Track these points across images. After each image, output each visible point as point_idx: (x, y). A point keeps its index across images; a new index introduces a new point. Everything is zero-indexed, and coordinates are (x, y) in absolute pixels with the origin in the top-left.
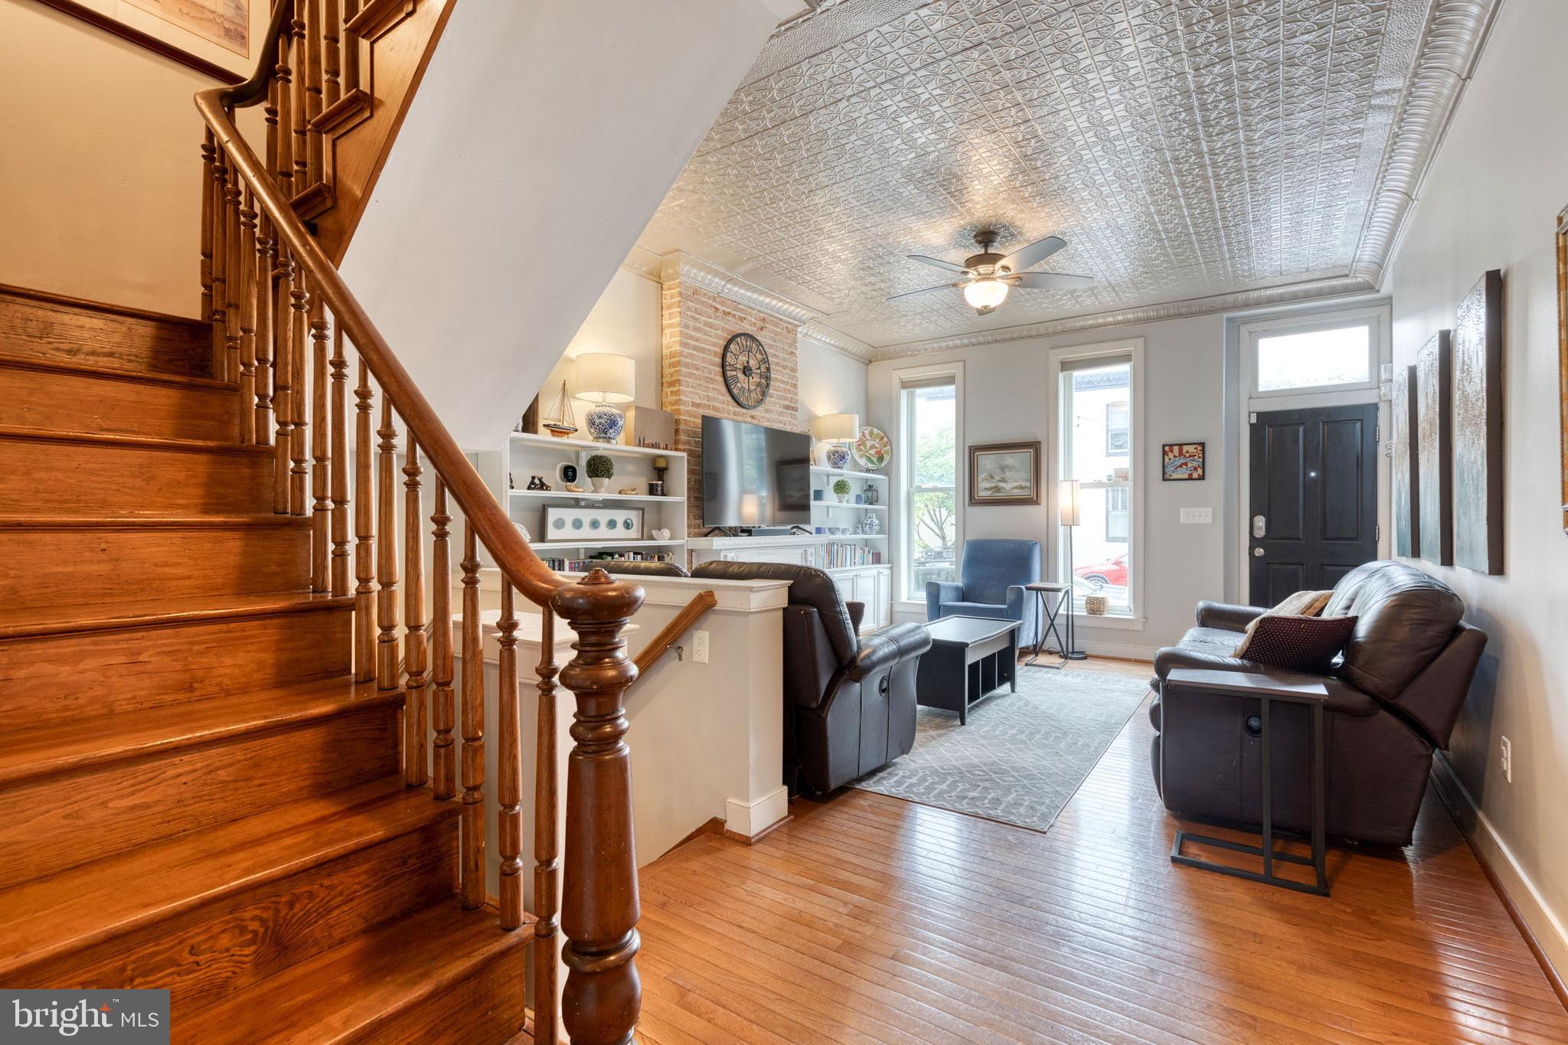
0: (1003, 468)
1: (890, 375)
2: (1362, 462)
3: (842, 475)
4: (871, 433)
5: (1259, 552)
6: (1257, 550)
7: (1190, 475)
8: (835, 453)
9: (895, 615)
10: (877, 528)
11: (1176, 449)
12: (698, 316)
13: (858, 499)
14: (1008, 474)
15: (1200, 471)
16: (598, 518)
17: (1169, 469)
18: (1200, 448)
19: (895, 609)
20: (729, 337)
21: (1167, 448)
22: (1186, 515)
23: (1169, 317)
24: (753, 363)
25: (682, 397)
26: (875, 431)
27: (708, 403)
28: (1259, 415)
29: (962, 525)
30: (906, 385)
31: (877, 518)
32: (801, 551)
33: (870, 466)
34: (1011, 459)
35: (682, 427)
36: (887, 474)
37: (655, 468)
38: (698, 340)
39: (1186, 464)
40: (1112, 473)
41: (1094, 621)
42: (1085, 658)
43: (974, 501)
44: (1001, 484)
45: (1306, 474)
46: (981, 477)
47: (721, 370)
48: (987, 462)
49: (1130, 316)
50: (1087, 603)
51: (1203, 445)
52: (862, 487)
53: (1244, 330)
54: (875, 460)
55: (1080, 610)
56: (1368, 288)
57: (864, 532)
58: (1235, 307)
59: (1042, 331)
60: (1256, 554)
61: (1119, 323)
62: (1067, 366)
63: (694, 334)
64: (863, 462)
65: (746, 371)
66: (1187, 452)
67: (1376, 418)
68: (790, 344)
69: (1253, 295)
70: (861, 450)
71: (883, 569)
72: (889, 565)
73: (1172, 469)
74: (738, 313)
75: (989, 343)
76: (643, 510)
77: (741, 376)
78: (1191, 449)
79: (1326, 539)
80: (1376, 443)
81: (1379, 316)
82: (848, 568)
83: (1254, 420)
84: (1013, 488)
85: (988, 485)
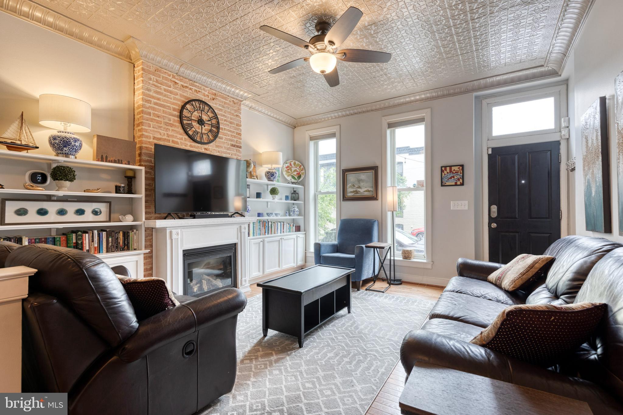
0: (359, 181)
1: (304, 133)
2: (551, 174)
3: (274, 185)
4: (295, 164)
5: (494, 225)
6: (493, 224)
7: (456, 183)
8: (268, 172)
9: (308, 258)
10: (298, 213)
11: (448, 169)
12: (160, 85)
13: (287, 198)
14: (362, 184)
15: (461, 181)
16: (65, 208)
17: (445, 180)
18: (461, 168)
19: (307, 255)
20: (187, 101)
21: (443, 169)
22: (455, 206)
23: (443, 96)
24: (205, 118)
25: (144, 133)
26: (297, 162)
27: (168, 138)
28: (493, 149)
29: (340, 211)
30: (312, 138)
31: (297, 208)
32: (238, 226)
33: (293, 180)
34: (363, 176)
35: (144, 151)
36: (303, 185)
37: (126, 177)
38: (159, 99)
39: (453, 177)
40: (416, 183)
41: (406, 263)
42: (401, 284)
43: (345, 198)
44: (359, 190)
45: (519, 182)
46: (349, 185)
47: (179, 119)
48: (351, 177)
49: (423, 96)
50: (402, 253)
51: (462, 166)
52: (291, 192)
53: (485, 102)
54: (296, 177)
55: (398, 257)
56: (554, 73)
57: (290, 215)
58: (480, 89)
59: (378, 107)
60: (492, 227)
61: (417, 101)
62: (391, 125)
63: (155, 95)
64: (289, 178)
65: (201, 122)
66: (454, 170)
67: (559, 149)
68: (236, 111)
69: (489, 80)
70: (289, 172)
71: (301, 235)
72: (305, 232)
73: (446, 180)
74: (194, 88)
75: (352, 114)
76: (110, 203)
77: (195, 124)
78: (456, 168)
79: (531, 218)
80: (559, 163)
81: (560, 91)
82: (279, 234)
83: (490, 152)
84: (364, 191)
85: (352, 190)
